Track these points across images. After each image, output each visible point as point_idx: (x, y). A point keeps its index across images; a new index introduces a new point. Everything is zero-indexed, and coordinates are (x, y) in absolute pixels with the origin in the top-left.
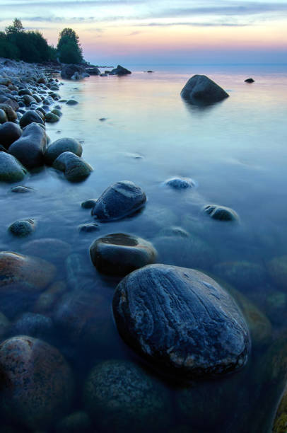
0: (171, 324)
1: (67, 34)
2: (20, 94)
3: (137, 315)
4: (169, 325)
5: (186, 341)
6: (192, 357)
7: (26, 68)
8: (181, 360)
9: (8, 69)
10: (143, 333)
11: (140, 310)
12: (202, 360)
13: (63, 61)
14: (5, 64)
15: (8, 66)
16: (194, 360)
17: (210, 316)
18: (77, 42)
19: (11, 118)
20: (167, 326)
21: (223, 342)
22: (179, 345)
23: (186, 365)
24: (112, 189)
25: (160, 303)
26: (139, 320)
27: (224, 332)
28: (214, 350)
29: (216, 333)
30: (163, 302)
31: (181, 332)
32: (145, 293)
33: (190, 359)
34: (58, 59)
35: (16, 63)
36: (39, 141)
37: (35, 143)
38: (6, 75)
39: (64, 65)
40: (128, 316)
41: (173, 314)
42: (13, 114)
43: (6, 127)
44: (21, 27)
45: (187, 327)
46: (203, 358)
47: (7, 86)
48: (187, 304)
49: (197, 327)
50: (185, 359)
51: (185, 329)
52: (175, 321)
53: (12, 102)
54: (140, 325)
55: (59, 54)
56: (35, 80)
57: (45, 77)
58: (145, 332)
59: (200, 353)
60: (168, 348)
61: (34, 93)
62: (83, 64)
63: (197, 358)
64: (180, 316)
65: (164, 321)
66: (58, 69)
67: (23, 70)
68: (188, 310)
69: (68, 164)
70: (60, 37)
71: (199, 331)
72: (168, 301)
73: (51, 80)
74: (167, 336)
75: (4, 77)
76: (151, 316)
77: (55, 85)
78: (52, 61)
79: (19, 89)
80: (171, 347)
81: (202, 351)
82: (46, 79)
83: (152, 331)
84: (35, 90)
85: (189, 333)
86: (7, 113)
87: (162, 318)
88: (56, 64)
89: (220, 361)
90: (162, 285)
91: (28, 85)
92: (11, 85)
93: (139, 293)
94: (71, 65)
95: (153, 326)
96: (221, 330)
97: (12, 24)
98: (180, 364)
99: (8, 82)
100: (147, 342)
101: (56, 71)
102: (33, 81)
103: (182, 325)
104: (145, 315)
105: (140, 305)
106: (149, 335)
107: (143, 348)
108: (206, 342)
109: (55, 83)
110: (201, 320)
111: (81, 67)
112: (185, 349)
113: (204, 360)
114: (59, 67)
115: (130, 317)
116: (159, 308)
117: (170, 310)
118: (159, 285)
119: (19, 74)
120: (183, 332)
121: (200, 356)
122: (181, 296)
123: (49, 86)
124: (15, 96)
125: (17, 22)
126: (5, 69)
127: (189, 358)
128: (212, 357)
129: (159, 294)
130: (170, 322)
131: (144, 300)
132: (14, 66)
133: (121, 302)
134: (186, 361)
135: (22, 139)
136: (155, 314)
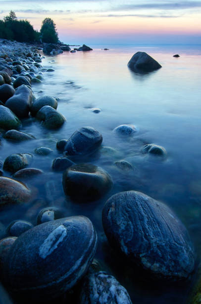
0: (146, 236)
1: (47, 22)
2: (14, 64)
3: (122, 224)
4: (145, 237)
5: (155, 252)
6: (158, 265)
7: (18, 46)
8: (149, 264)
9: (5, 46)
10: (125, 238)
11: (125, 220)
12: (164, 269)
13: (44, 40)
14: (4, 43)
15: (5, 44)
16: (159, 267)
17: (174, 239)
18: (54, 27)
19: (7, 81)
20: (143, 237)
21: (180, 261)
22: (149, 252)
23: (152, 269)
24: (79, 132)
25: (140, 220)
26: (123, 227)
27: (182, 253)
28: (173, 264)
29: (176, 252)
30: (142, 220)
31: (152, 244)
32: (129, 209)
33: (156, 266)
34: (41, 40)
35: (11, 43)
36: (27, 98)
37: (24, 99)
38: (4, 51)
39: (45, 44)
40: (114, 222)
41: (148, 230)
42: (8, 78)
43: (3, 88)
44: (15, 17)
45: (158, 242)
46: (165, 267)
47: (5, 58)
48: (159, 226)
49: (164, 244)
50: (152, 265)
51: (156, 242)
52: (149, 235)
53: (8, 70)
54: (123, 231)
55: (41, 36)
56: (25, 55)
57: (31, 52)
58: (126, 237)
59: (164, 264)
60: (141, 253)
61: (23, 64)
62: (59, 44)
63: (161, 267)
64: (154, 233)
65: (141, 233)
66: (41, 47)
67: (16, 47)
68: (159, 230)
69: (48, 114)
70: (42, 24)
71: (165, 247)
72: (146, 220)
73: (36, 55)
74: (142, 244)
75: (2, 52)
76: (132, 227)
77: (39, 58)
78: (36, 41)
79: (14, 60)
80: (143, 252)
81: (165, 262)
82: (32, 54)
83: (132, 238)
84: (24, 61)
85: (158, 246)
86: (4, 77)
87: (140, 230)
88: (39, 43)
89: (176, 273)
90: (143, 207)
91: (19, 58)
92: (7, 58)
93: (125, 208)
94: (50, 44)
95: (133, 234)
96: (180, 251)
97: (9, 15)
98: (148, 267)
99: (6, 56)
100: (126, 244)
101: (39, 48)
102: (23, 55)
103: (154, 239)
104: (128, 225)
105: (125, 216)
106: (129, 240)
107: (122, 248)
108: (169, 257)
109: (39, 56)
110: (167, 240)
111: (57, 45)
112: (153, 258)
113: (166, 269)
114: (41, 45)
115: (116, 223)
116: (139, 223)
117: (147, 226)
118: (140, 206)
119: (13, 50)
120: (154, 245)
121: (163, 266)
122: (155, 218)
123: (34, 59)
124: (11, 66)
125: (12, 13)
126: (3, 46)
127: (155, 264)
128: (171, 269)
129: (140, 212)
130: (145, 235)
131: (128, 214)
132: (9, 44)
133: (110, 211)
134: (153, 266)
135: (15, 96)
136: (135, 226)
